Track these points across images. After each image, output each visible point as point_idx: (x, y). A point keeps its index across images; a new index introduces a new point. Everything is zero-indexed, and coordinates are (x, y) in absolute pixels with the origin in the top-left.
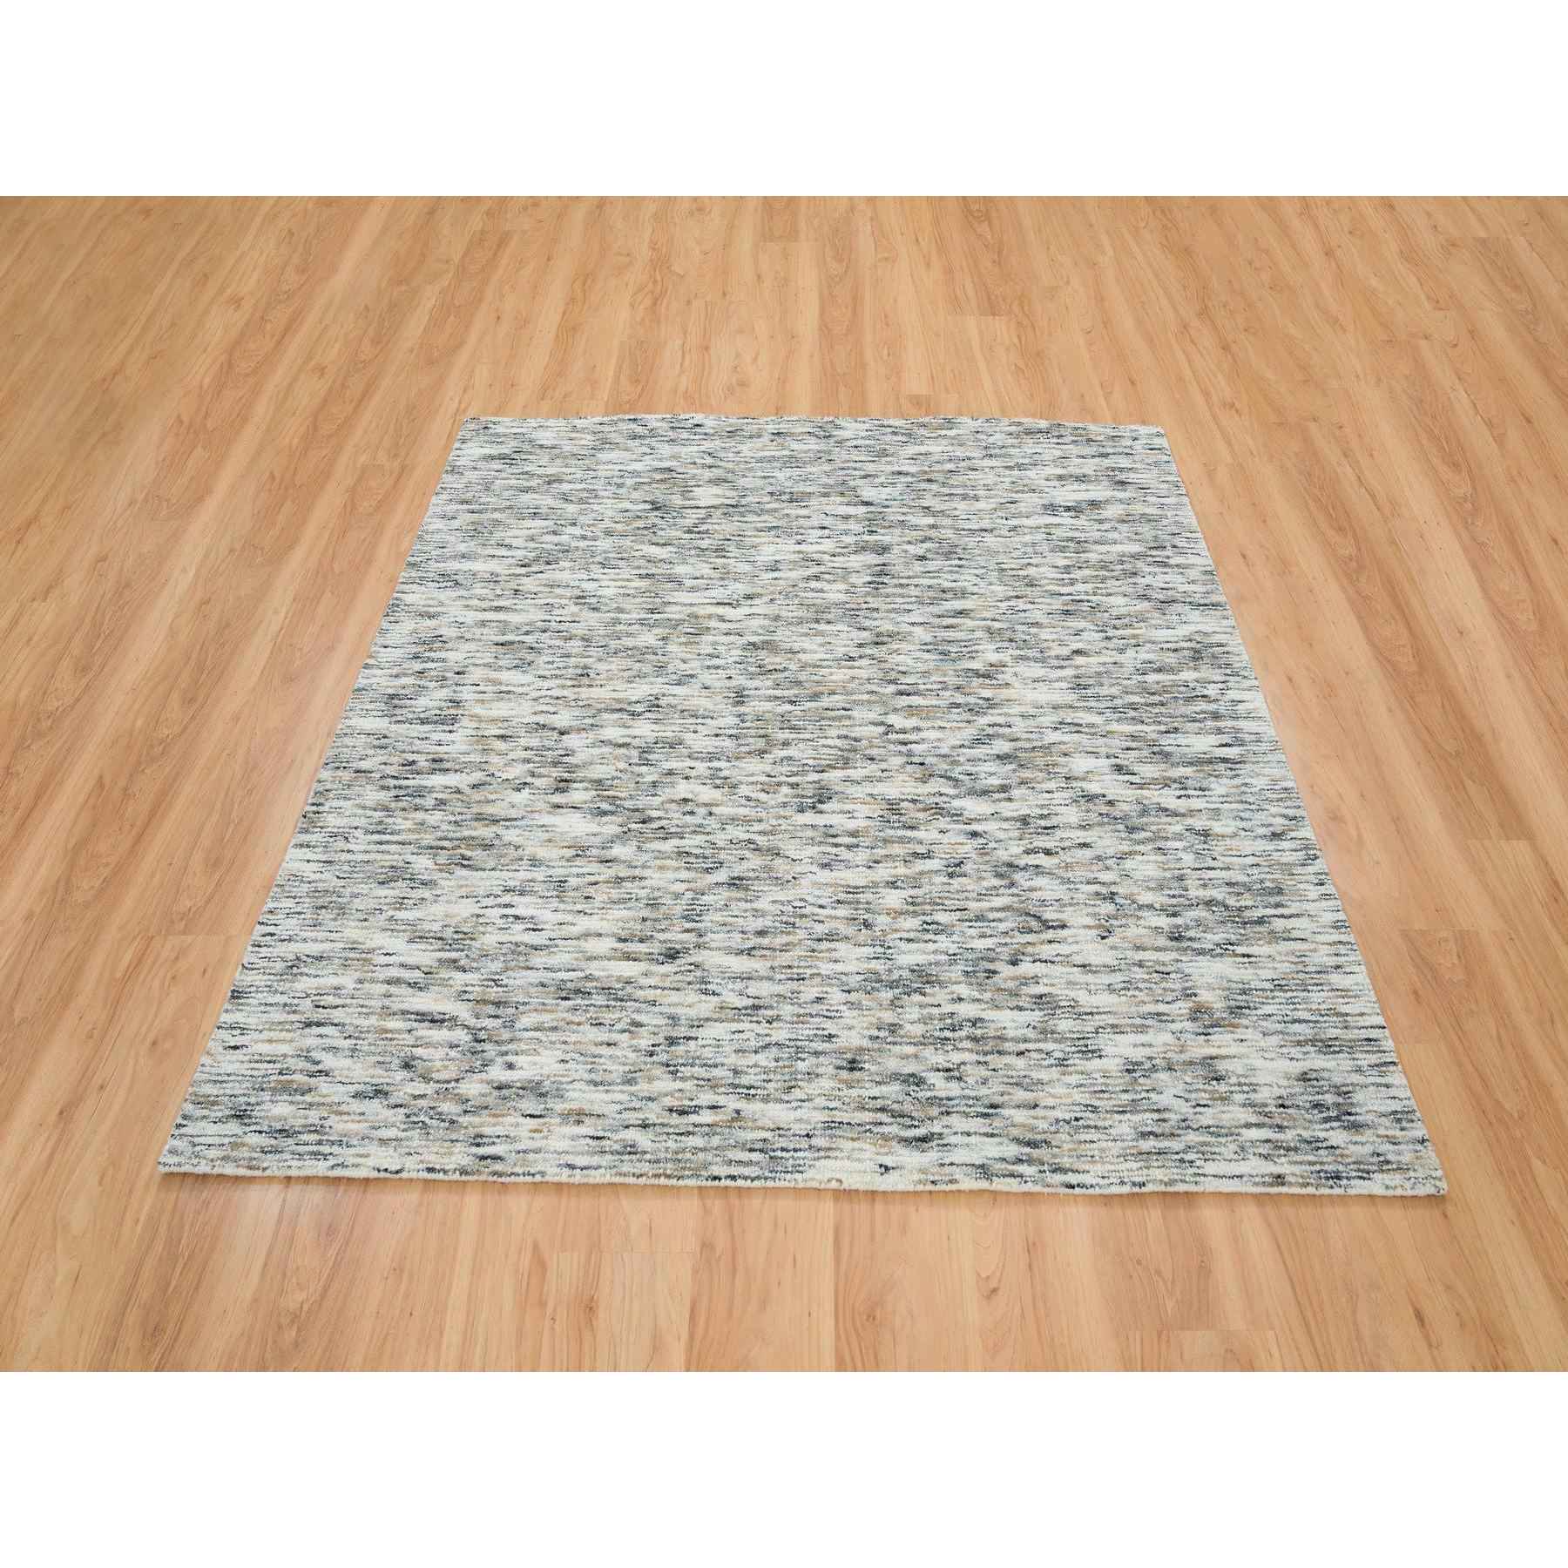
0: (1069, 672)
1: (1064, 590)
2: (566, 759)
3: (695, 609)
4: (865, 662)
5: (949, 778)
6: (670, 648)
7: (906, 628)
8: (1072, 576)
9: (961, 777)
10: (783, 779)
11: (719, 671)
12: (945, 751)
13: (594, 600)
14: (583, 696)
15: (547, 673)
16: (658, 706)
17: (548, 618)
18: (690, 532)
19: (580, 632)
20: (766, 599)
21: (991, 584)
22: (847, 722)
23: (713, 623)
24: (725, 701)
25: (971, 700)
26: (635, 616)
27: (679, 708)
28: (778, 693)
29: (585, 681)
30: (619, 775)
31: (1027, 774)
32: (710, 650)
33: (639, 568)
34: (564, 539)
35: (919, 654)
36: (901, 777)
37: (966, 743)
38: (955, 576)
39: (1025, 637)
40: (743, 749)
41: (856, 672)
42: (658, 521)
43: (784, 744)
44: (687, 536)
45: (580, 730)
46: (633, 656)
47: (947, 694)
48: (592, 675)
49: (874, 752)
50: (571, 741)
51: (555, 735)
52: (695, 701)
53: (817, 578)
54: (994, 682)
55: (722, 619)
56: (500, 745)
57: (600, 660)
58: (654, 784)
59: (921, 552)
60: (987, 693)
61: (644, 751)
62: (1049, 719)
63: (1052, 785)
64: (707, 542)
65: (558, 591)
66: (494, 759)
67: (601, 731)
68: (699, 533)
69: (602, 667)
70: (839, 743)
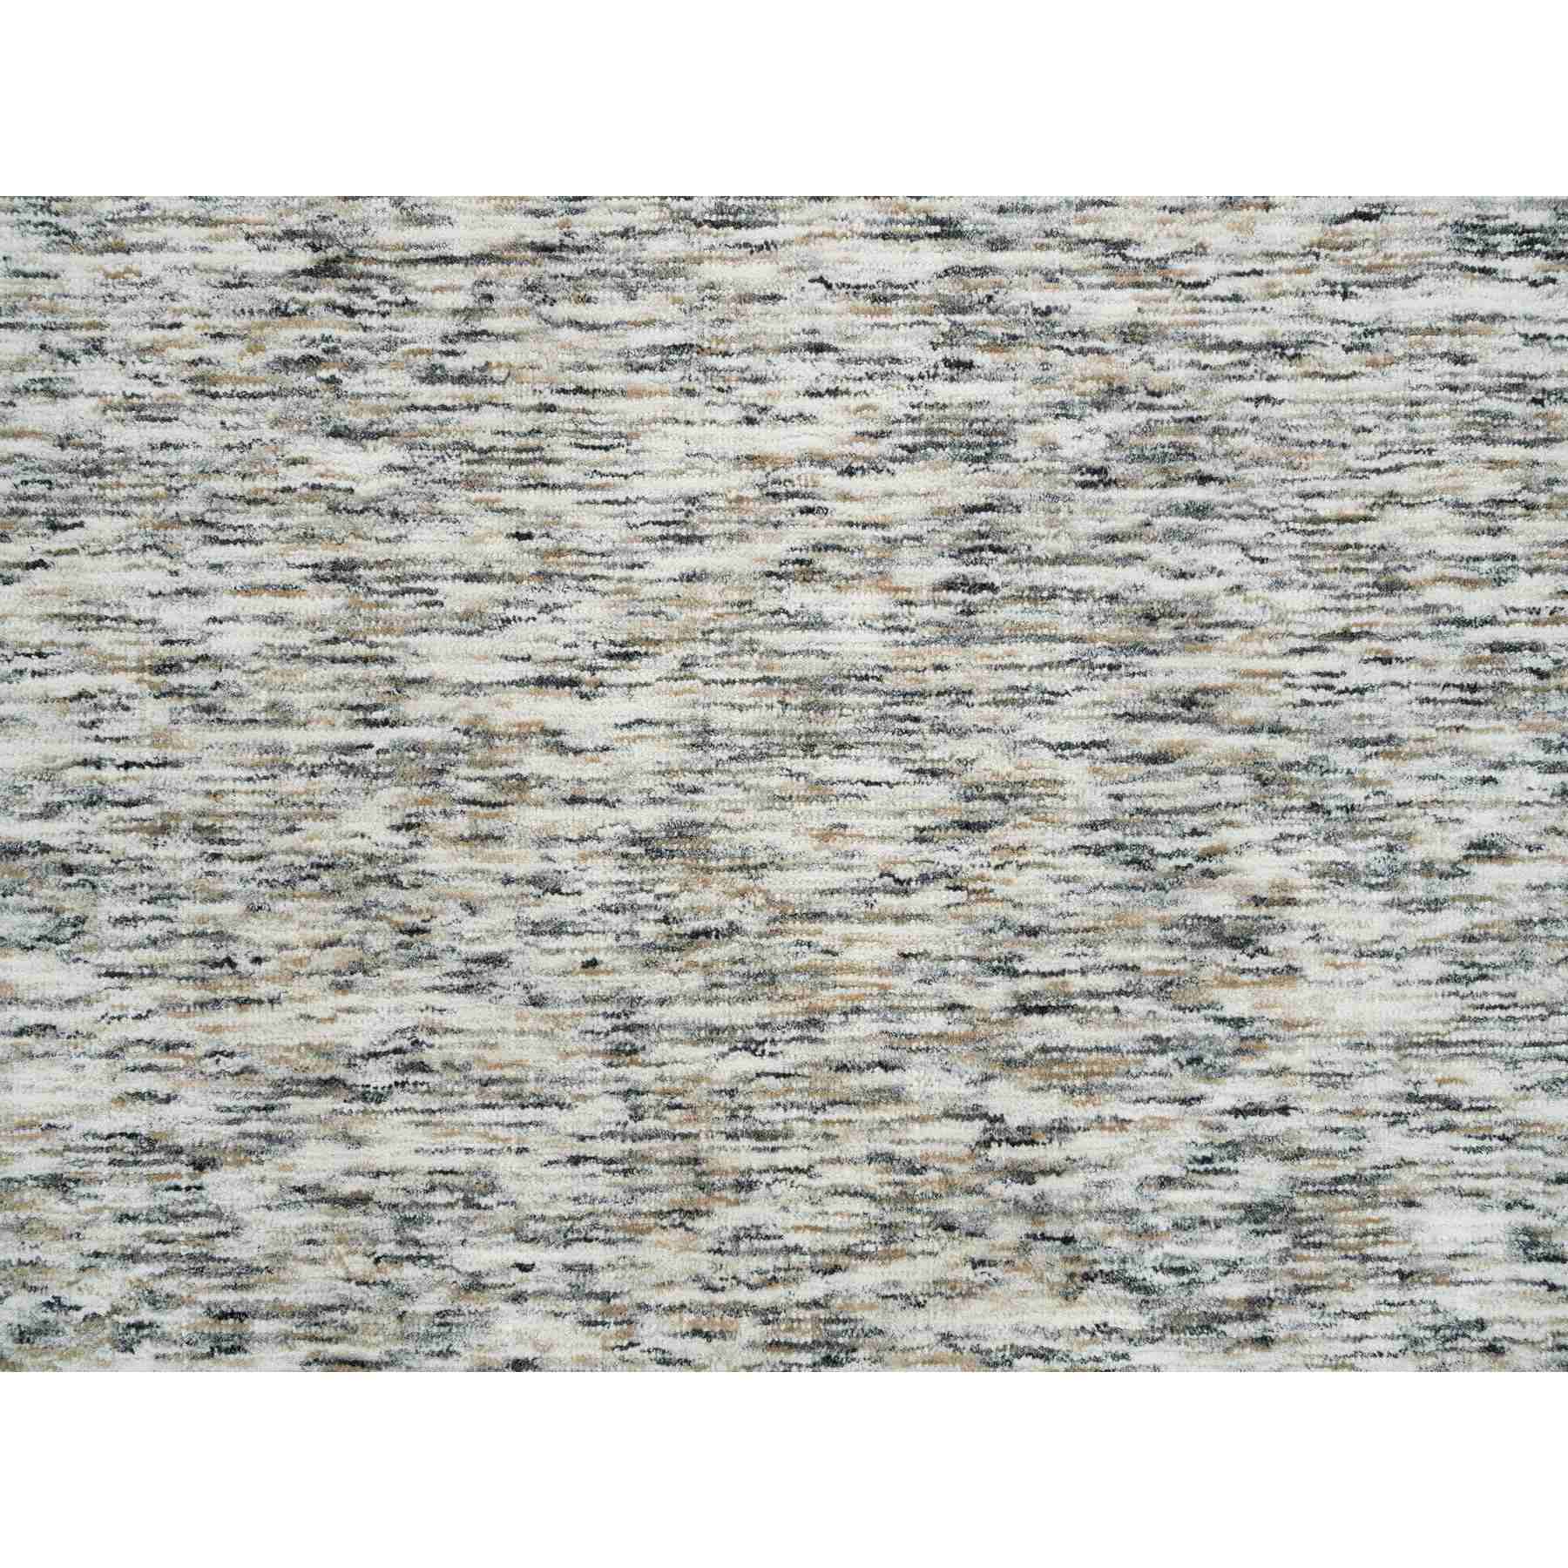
0: (1452, 921)
1: (1477, 603)
2: (223, 1248)
3: (480, 705)
4: (933, 897)
5: (1131, 1284)
6: (437, 858)
7: (1044, 763)
8: (1503, 544)
9: (1160, 1279)
10: (743, 1295)
11: (566, 941)
12: (1124, 1196)
13: (201, 678)
14: (230, 1041)
15: (128, 960)
16: (422, 1067)
17: (94, 750)
18: (433, 376)
19: (188, 804)
20: (669, 659)
21: (1279, 584)
22: (890, 1112)
23: (537, 762)
24: (589, 1043)
25: (1197, 1025)
26: (319, 735)
27: (477, 1072)
28: (718, 1014)
29: (229, 987)
30: (358, 1293)
31: (1311, 1264)
32: (529, 863)
33: (308, 537)
34: (79, 413)
35: (1077, 864)
36: (1020, 1281)
37: (1176, 1172)
38: (1185, 555)
39: (1357, 795)
40: (648, 1204)
41: (913, 935)
42: (341, 330)
43: (739, 1186)
44: (427, 394)
45: (244, 1156)
46: (336, 892)
47: (1135, 1007)
48: (244, 964)
49: (957, 1206)
50: (224, 1186)
51: (182, 1171)
52: (510, 1049)
53: (804, 570)
54: (1261, 961)
55: (555, 741)
56: (55, 1209)
57: (254, 910)
58: (442, 1318)
59: (1092, 449)
60: (1237, 1003)
61: (409, 1218)
62: (1379, 1088)
63: (1365, 1296)
64: (490, 418)
65: (102, 640)
66: (55, 1253)
67: (293, 1157)
68: (463, 379)
69: (261, 932)
70: (869, 1177)
